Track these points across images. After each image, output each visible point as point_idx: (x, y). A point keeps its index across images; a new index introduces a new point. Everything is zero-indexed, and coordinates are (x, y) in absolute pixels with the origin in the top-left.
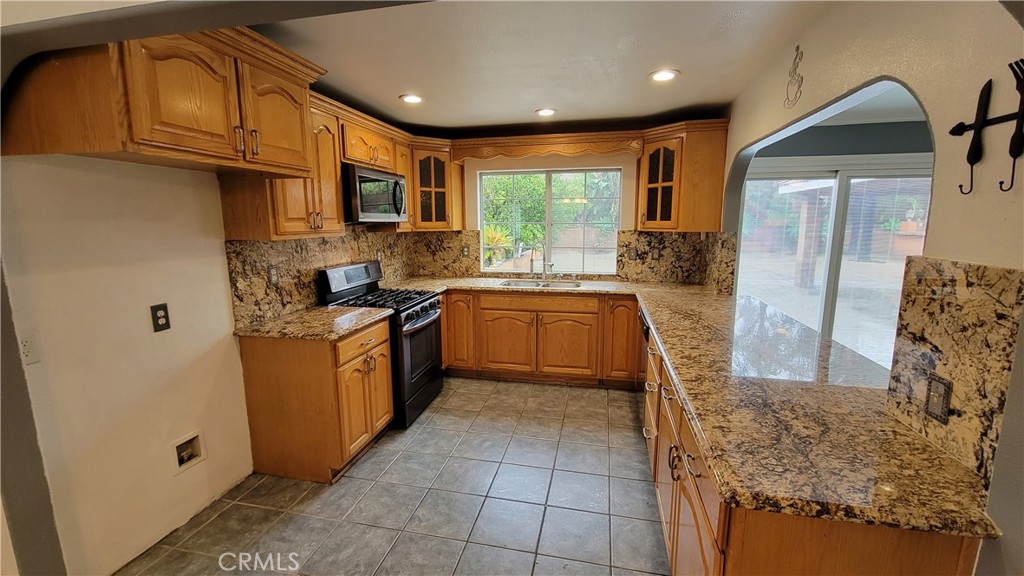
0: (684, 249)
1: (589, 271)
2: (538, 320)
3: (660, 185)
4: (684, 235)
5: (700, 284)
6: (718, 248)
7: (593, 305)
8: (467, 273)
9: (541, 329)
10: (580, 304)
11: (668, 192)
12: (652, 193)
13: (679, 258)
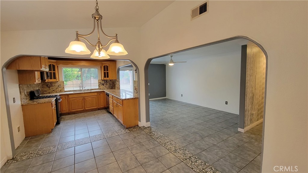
0: (111, 83)
1: (92, 88)
2: (84, 98)
3: (106, 72)
4: (111, 80)
5: (114, 88)
6: (117, 82)
7: (96, 94)
8: (61, 91)
9: (85, 100)
10: (93, 94)
11: (108, 73)
12: (105, 73)
13: (110, 84)
